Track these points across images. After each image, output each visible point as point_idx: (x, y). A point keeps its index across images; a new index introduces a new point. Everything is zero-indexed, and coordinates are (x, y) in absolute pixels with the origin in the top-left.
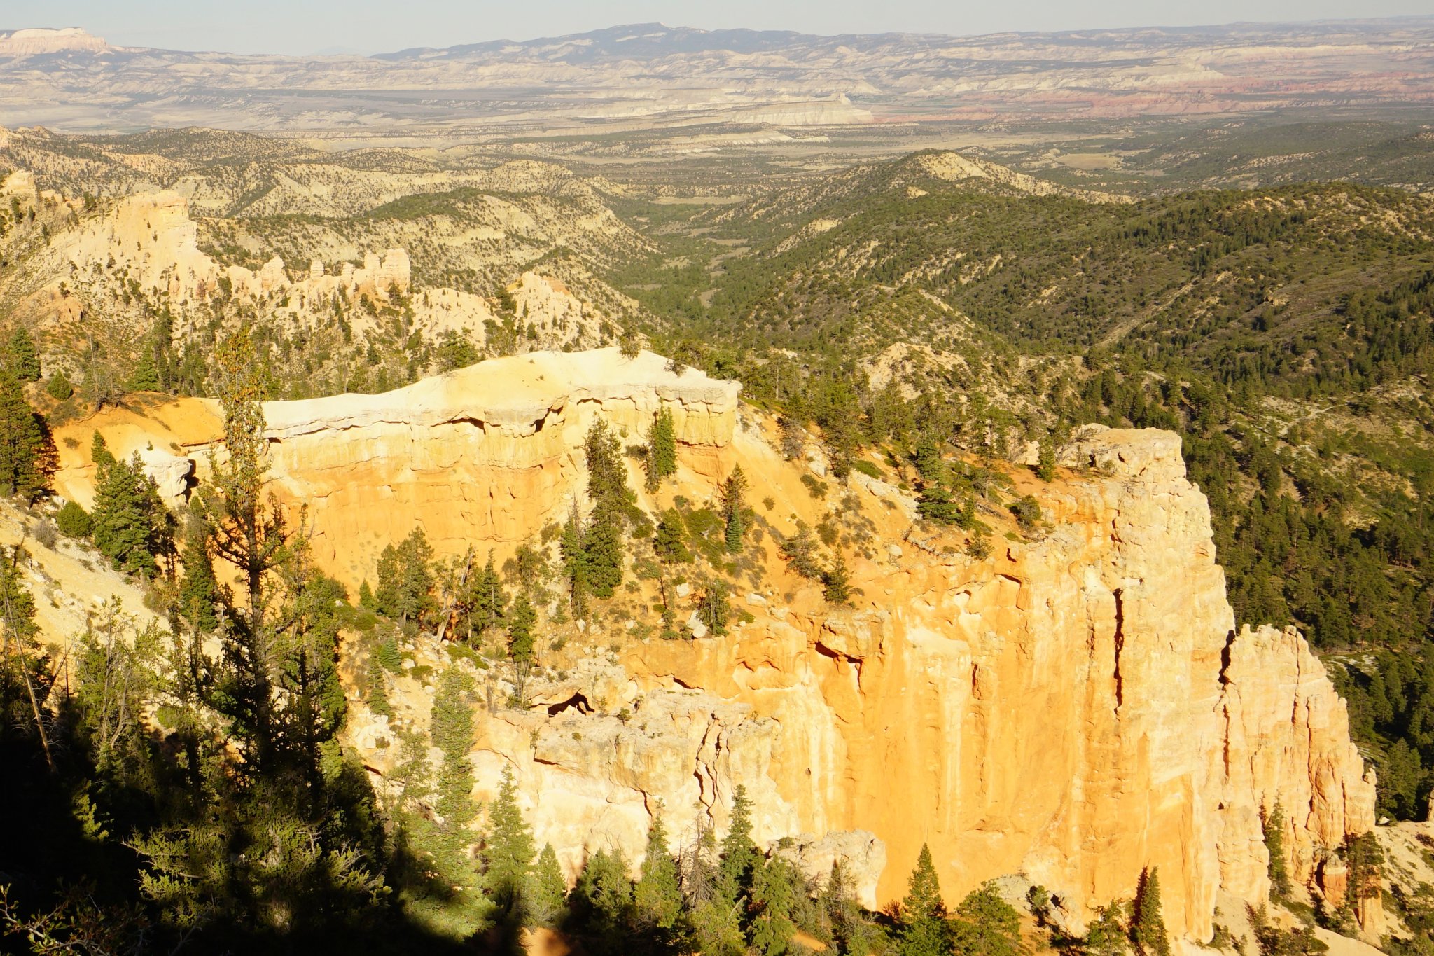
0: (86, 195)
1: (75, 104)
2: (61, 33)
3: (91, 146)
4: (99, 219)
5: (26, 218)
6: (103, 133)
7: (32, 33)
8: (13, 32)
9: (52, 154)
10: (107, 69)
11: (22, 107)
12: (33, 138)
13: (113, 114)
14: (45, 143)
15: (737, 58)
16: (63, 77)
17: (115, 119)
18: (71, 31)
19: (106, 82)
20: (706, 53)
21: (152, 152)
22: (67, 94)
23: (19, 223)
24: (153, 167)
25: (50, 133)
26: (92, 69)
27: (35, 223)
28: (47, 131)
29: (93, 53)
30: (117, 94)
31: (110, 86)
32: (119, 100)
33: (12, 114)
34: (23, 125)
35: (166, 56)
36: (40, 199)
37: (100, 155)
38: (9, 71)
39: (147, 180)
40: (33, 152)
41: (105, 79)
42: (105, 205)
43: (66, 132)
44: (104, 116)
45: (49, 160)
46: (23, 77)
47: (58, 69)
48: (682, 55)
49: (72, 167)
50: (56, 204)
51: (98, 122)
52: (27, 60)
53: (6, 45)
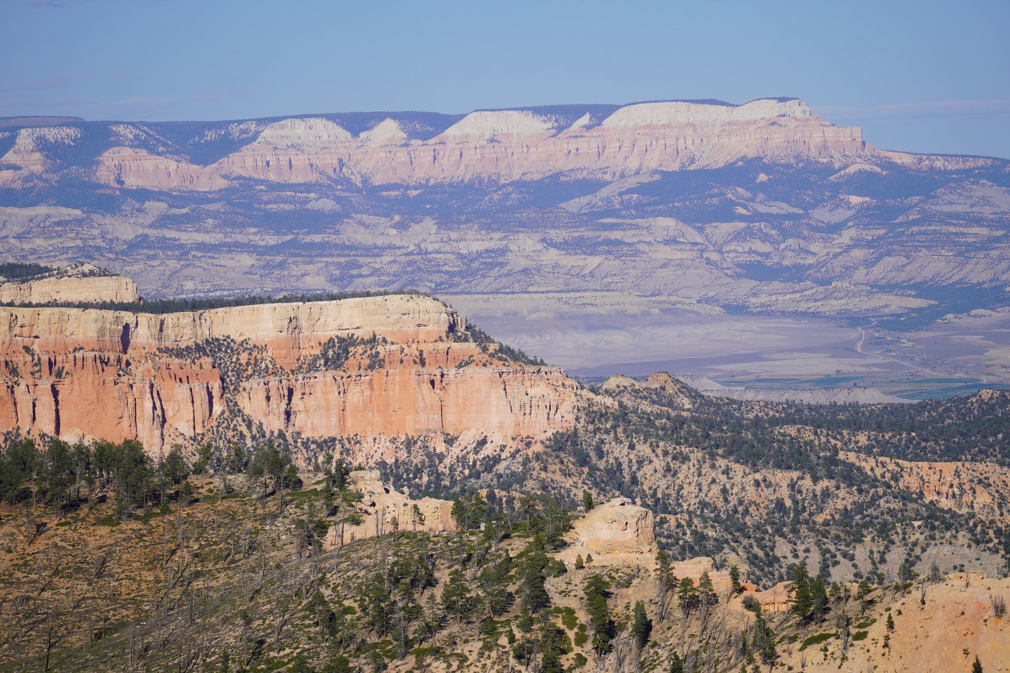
0: (798, 574)
1: (766, 312)
2: (742, 114)
3: (808, 434)
4: (835, 645)
5: (625, 637)
6: (842, 397)
7: (661, 113)
8: (608, 110)
9: (697, 455)
10: (863, 216)
12: (646, 407)
13: (872, 343)
14: (680, 422)
16: (738, 237)
17: (877, 358)
18: (769, 109)
19: (857, 253)
21: (982, 455)
22: (747, 285)
23: (603, 649)
24: (983, 498)
25: (694, 395)
26: (822, 215)
27: (648, 652)
28: (685, 389)
29: (829, 169)
30: (890, 288)
31: (869, 264)
32: (895, 303)
33: (588, 339)
34: (620, 370)
36: (669, 583)
37: (833, 461)
38: (591, 218)
39: (963, 537)
40: (644, 449)
41: (857, 243)
42: (852, 607)
43: (737, 393)
44: (847, 350)
45: (686, 472)
46: (629, 236)
47: (725, 213)
49: (751, 493)
50: (713, 600)
51: (828, 366)
52: (641, 189)
53: (588, 145)
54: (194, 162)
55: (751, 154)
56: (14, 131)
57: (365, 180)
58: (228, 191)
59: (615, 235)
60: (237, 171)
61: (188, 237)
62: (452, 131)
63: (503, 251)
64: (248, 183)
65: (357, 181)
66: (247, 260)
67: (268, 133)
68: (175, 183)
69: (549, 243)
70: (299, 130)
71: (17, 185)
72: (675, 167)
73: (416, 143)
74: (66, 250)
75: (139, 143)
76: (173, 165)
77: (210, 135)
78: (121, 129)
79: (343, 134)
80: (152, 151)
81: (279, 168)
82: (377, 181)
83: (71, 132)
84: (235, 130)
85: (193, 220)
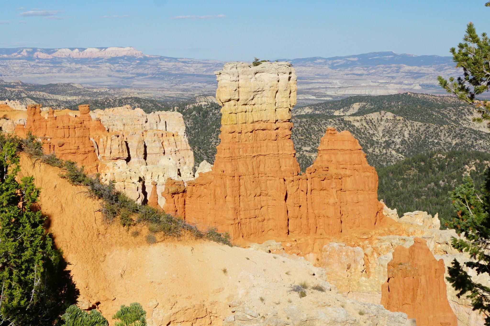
1: (114, 76)
2: (125, 49)
7: (114, 49)
8: (106, 48)
10: (137, 64)
11: (89, 77)
15: (407, 68)
16: (118, 66)
18: (128, 48)
19: (131, 69)
20: (393, 65)
22: (114, 73)
29: (136, 57)
30: (132, 73)
32: (131, 76)
35: (165, 59)
46: (101, 66)
47: (118, 63)
48: (382, 66)
52: (108, 59)
53: (103, 53)
54: (48, 54)
55: (125, 55)
56: (23, 49)
57: (73, 57)
58: (52, 59)
59: (99, 66)
60: (54, 56)
61: (40, 65)
62: (85, 51)
63: (81, 68)
64: (55, 57)
65: (72, 57)
66: (48, 68)
67: (59, 50)
68: (45, 57)
69: (89, 67)
70: (64, 50)
71: (21, 57)
72: (115, 56)
73: (80, 52)
74: (19, 66)
75: (41, 51)
76: (45, 55)
77: (52, 51)
78: (38, 49)
79: (70, 51)
80: (43, 52)
81: (60, 56)
82: (74, 57)
83: (31, 50)
84: (55, 50)
85: (42, 62)
